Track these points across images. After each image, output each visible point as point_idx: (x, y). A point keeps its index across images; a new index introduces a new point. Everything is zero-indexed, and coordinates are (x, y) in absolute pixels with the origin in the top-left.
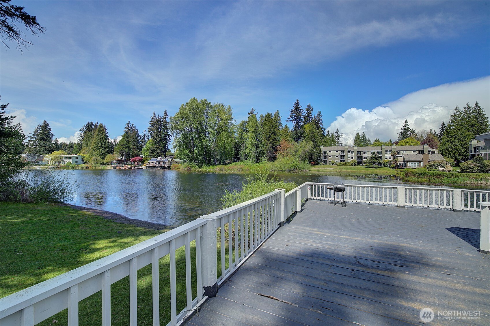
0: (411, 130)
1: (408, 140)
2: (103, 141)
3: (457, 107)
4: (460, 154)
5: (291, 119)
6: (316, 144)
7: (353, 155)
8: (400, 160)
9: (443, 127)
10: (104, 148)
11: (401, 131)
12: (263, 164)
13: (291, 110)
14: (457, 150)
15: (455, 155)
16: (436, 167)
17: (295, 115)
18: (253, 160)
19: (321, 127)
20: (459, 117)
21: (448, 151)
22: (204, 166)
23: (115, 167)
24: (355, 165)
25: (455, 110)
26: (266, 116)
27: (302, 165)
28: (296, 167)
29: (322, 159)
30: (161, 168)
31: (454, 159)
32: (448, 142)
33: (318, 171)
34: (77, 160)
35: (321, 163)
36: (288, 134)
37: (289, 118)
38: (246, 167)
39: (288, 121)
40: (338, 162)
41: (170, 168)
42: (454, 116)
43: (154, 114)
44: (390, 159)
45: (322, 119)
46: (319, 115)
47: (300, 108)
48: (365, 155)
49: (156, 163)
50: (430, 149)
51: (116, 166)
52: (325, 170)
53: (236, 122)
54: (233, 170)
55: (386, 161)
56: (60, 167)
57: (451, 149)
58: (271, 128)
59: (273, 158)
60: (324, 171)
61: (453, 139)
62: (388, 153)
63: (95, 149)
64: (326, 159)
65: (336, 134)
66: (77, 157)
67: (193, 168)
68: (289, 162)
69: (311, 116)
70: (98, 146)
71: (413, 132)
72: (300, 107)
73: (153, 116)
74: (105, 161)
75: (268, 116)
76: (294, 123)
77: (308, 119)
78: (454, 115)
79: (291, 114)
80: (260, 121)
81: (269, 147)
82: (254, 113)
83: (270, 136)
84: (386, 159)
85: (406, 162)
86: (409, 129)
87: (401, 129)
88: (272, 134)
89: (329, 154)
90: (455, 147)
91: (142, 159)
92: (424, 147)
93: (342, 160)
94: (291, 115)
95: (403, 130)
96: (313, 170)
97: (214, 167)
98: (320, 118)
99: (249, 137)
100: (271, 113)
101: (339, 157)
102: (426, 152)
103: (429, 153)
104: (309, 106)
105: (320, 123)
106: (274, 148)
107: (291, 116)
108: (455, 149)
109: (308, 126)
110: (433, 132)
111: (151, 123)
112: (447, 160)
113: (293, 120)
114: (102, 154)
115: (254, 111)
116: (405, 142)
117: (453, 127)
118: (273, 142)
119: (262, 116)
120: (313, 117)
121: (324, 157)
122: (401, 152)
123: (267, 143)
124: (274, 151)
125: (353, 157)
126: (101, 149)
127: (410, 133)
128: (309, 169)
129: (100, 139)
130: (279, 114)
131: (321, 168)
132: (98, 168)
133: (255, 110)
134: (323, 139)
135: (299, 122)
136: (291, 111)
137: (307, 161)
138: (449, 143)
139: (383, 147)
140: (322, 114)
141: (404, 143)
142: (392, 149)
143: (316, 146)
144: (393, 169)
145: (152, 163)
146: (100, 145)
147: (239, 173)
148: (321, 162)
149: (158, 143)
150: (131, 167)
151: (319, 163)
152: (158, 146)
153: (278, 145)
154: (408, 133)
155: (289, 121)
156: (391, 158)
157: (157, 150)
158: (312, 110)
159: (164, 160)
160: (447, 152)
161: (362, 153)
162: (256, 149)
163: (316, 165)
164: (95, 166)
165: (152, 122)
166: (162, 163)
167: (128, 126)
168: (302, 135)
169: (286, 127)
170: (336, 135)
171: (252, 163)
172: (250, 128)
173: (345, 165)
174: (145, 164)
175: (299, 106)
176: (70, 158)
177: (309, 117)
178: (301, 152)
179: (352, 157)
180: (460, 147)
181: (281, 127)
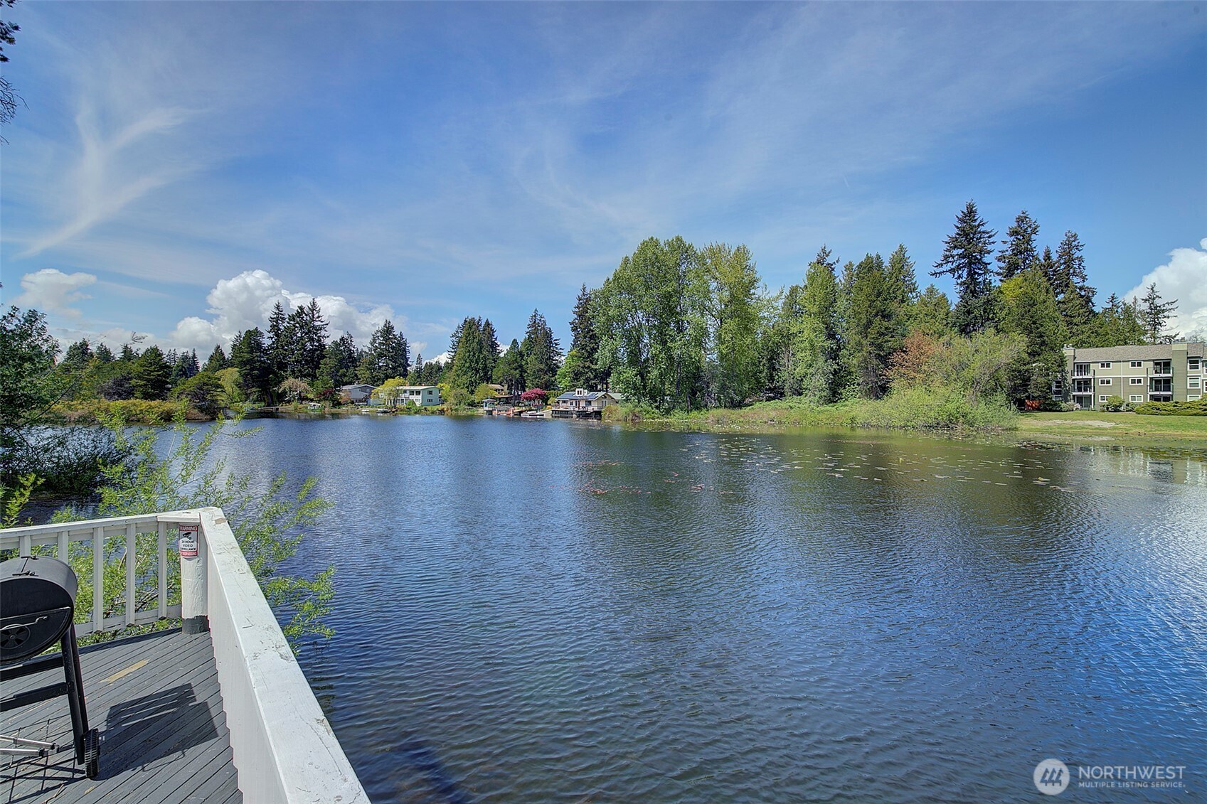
2: (474, 356)
5: (945, 268)
6: (1044, 342)
10: (476, 370)
12: (848, 406)
13: (948, 239)
17: (960, 251)
19: (1079, 285)
22: (676, 411)
23: (490, 411)
26: (862, 265)
27: (980, 410)
28: (957, 418)
29: (1068, 392)
30: (580, 415)
33: (1047, 430)
34: (430, 397)
35: (1063, 405)
36: (937, 314)
37: (940, 265)
38: (794, 415)
39: (936, 273)
40: (1140, 400)
41: (601, 416)
43: (584, 289)
45: (1080, 259)
46: (1070, 245)
47: (982, 229)
49: (572, 404)
51: (491, 409)
52: (1076, 428)
53: (767, 291)
54: (753, 422)
56: (397, 411)
58: (873, 298)
59: (881, 390)
60: (1071, 431)
63: (459, 372)
64: (1086, 390)
65: (1147, 304)
66: (430, 390)
67: (647, 416)
68: (929, 399)
69: (1032, 250)
70: (464, 366)
72: (979, 225)
73: (580, 293)
74: (476, 398)
75: (870, 266)
76: (959, 277)
77: (1020, 261)
79: (947, 250)
80: (843, 281)
81: (865, 354)
82: (829, 260)
83: (870, 323)
88: (876, 315)
89: (1098, 372)
91: (545, 395)
93: (1157, 393)
94: (948, 253)
96: (1024, 427)
97: (702, 413)
98: (1075, 256)
99: (807, 329)
100: (877, 255)
101: (1146, 382)
104: (1021, 219)
105: (1071, 271)
106: (883, 359)
107: (946, 257)
111: (577, 310)
113: (952, 271)
114: (472, 383)
115: (828, 256)
118: (880, 341)
119: (849, 267)
120: (1040, 253)
121: (1079, 383)
123: (859, 344)
124: (883, 366)
126: (470, 374)
128: (1006, 424)
129: (469, 351)
130: (906, 256)
132: (462, 413)
133: (830, 252)
134: (1085, 323)
135: (977, 273)
136: (946, 243)
137: (1000, 397)
140: (1083, 241)
143: (1041, 345)
145: (565, 402)
146: (467, 365)
147: (772, 431)
148: (1066, 401)
149: (588, 357)
150: (521, 412)
151: (1055, 404)
152: (587, 364)
153: (895, 350)
155: (940, 273)
157: (587, 373)
158: (1035, 232)
159: (589, 395)
162: (826, 361)
163: (1045, 410)
164: (456, 410)
165: (578, 307)
166: (583, 404)
167: (535, 322)
168: (989, 313)
169: (931, 291)
170: (1144, 307)
171: (812, 404)
172: (806, 305)
173: (1172, 413)
174: (550, 405)
175: (977, 223)
176: (418, 393)
177: (1021, 253)
178: (976, 369)
181: (914, 294)
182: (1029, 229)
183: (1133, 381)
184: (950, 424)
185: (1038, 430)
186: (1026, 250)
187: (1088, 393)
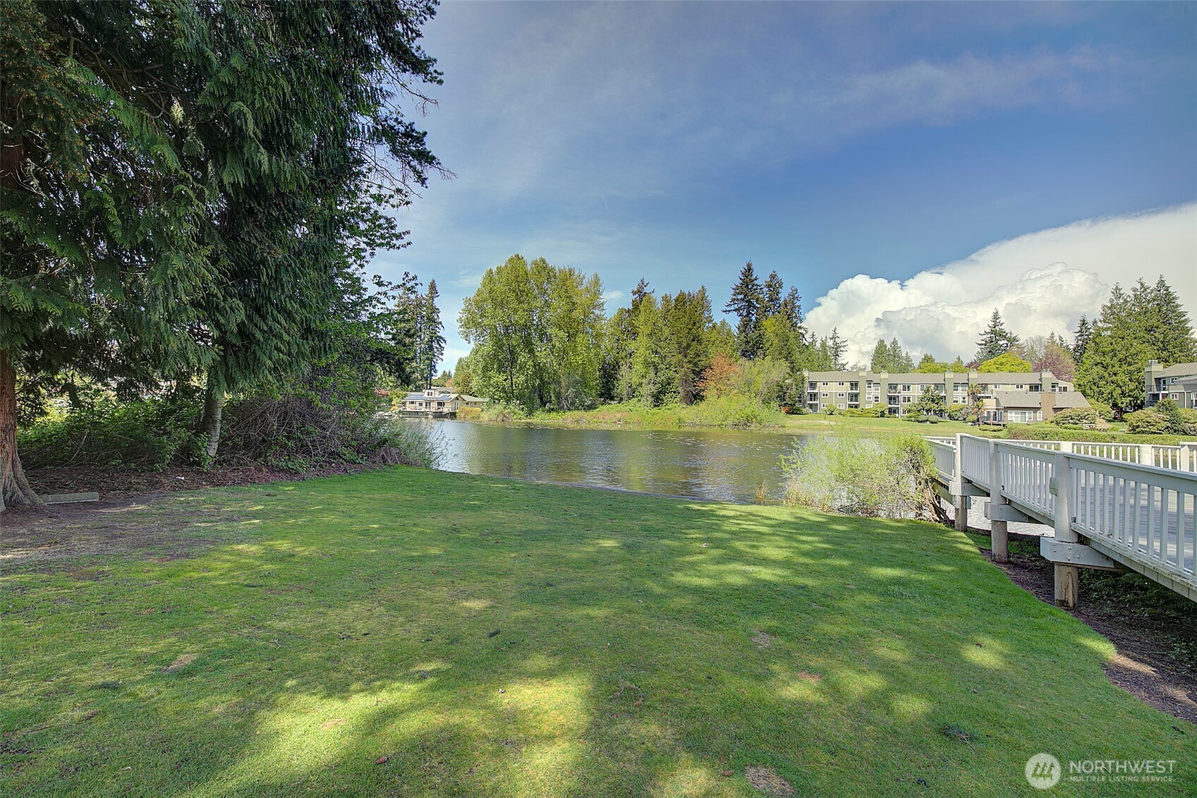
0: (1009, 335)
1: (1004, 360)
3: (1117, 288)
4: (1123, 393)
5: (732, 308)
6: (794, 366)
7: (878, 394)
8: (990, 405)
9: (1084, 330)
11: (984, 337)
12: (669, 409)
13: (735, 287)
14: (1118, 386)
15: (1112, 396)
16: (1077, 422)
17: (742, 296)
18: (647, 401)
19: (799, 325)
20: (1122, 309)
21: (1098, 387)
22: (538, 413)
24: (883, 415)
25: (1113, 293)
26: (677, 300)
27: (764, 413)
28: (752, 419)
29: (805, 401)
30: (434, 415)
31: (1111, 405)
32: (1096, 365)
35: (803, 410)
36: (727, 341)
37: (729, 306)
38: (635, 417)
39: (727, 311)
40: (844, 407)
41: (455, 416)
42: (1110, 308)
44: (964, 402)
45: (799, 307)
46: (794, 296)
47: (756, 282)
48: (906, 394)
49: (421, 404)
50: (1056, 380)
54: (605, 422)
55: (954, 407)
57: (1104, 382)
58: (690, 327)
59: (695, 397)
61: (1108, 359)
62: (960, 388)
64: (814, 400)
65: (832, 341)
67: (515, 417)
68: (734, 405)
69: (778, 299)
71: (1013, 340)
72: (755, 279)
75: (682, 300)
76: (741, 315)
77: (772, 306)
78: (1110, 305)
79: (734, 295)
80: (661, 309)
81: (685, 370)
82: (647, 290)
83: (689, 346)
84: (954, 402)
85: (1002, 409)
86: (1004, 332)
87: (983, 333)
88: (693, 340)
89: (820, 389)
90: (1114, 377)
92: (1043, 377)
93: (852, 403)
94: (735, 297)
95: (989, 336)
96: (789, 425)
97: (560, 414)
98: (796, 304)
100: (689, 292)
101: (846, 396)
102: (1047, 387)
103: (1052, 390)
104: (773, 277)
105: (795, 315)
106: (698, 374)
107: (733, 300)
108: (1113, 383)
109: (772, 324)
110: (1058, 340)
112: (1096, 408)
113: (736, 310)
115: (645, 286)
116: (995, 364)
117: (1109, 333)
118: (696, 360)
119: (666, 299)
120: (782, 301)
121: (811, 395)
122: (991, 387)
123: (680, 361)
124: (697, 379)
125: (878, 398)
127: (1006, 342)
128: (781, 423)
130: (706, 295)
131: (805, 421)
133: (648, 284)
134: (804, 353)
135: (751, 313)
136: (734, 289)
137: (775, 405)
138: (1099, 369)
139: (949, 375)
140: (800, 294)
141: (994, 367)
142: (968, 380)
143: (794, 369)
144: (972, 425)
145: (412, 403)
148: (805, 407)
151: (799, 410)
153: (705, 367)
154: (1001, 343)
155: (729, 311)
156: (966, 399)
158: (781, 286)
159: (440, 396)
160: (1095, 388)
161: (900, 387)
162: (656, 374)
163: (795, 413)
166: (435, 405)
168: (760, 344)
169: (723, 323)
170: (830, 343)
171: (645, 407)
172: (641, 327)
173: (860, 416)
174: (395, 405)
175: (753, 278)
177: (773, 301)
178: (760, 383)
179: (876, 397)
180: (1124, 377)
181: (711, 324)
182: (777, 284)
183: (840, 395)
184: (748, 421)
185: (796, 427)
186: (776, 299)
187: (816, 402)
